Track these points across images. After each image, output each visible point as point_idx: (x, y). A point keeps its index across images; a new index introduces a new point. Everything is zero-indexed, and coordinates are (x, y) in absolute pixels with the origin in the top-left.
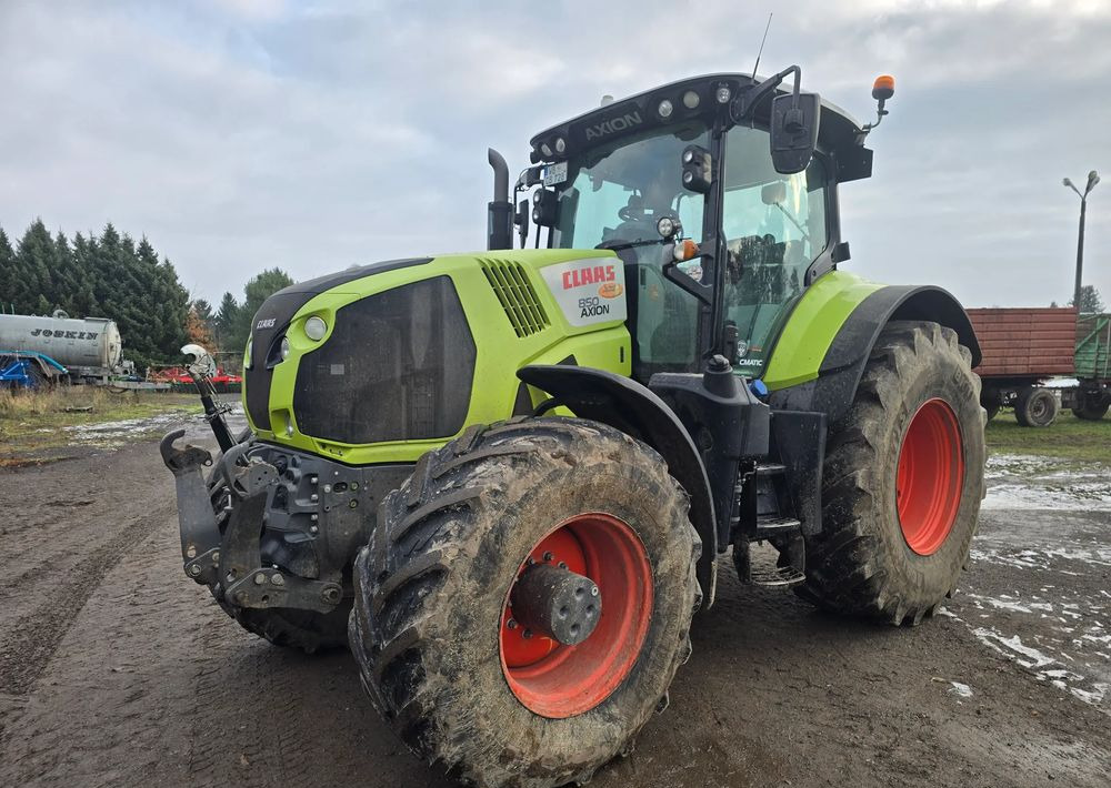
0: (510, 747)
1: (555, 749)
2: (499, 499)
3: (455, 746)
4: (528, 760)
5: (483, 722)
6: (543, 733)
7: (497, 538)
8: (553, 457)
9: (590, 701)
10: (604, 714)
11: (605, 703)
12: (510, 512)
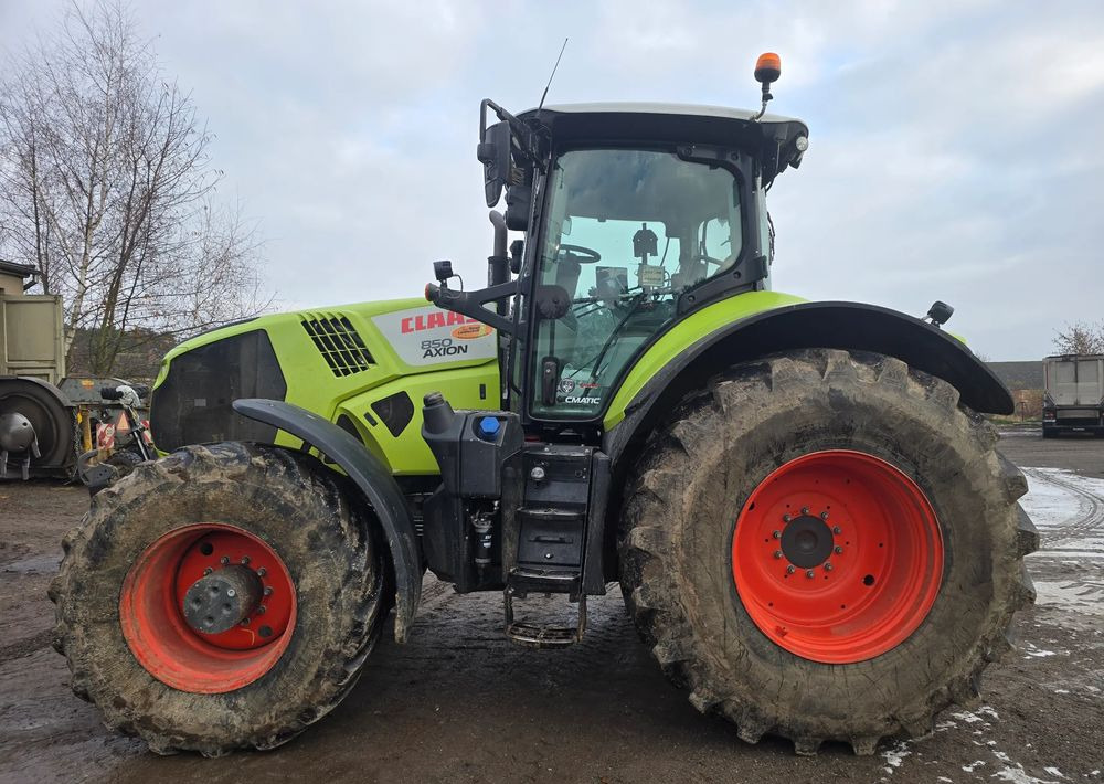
0: (123, 696)
1: (167, 713)
2: (114, 499)
3: (78, 679)
4: (139, 713)
5: (96, 668)
6: (160, 697)
7: (106, 529)
8: (169, 472)
9: (224, 686)
10: (231, 702)
11: (235, 693)
12: (121, 511)
